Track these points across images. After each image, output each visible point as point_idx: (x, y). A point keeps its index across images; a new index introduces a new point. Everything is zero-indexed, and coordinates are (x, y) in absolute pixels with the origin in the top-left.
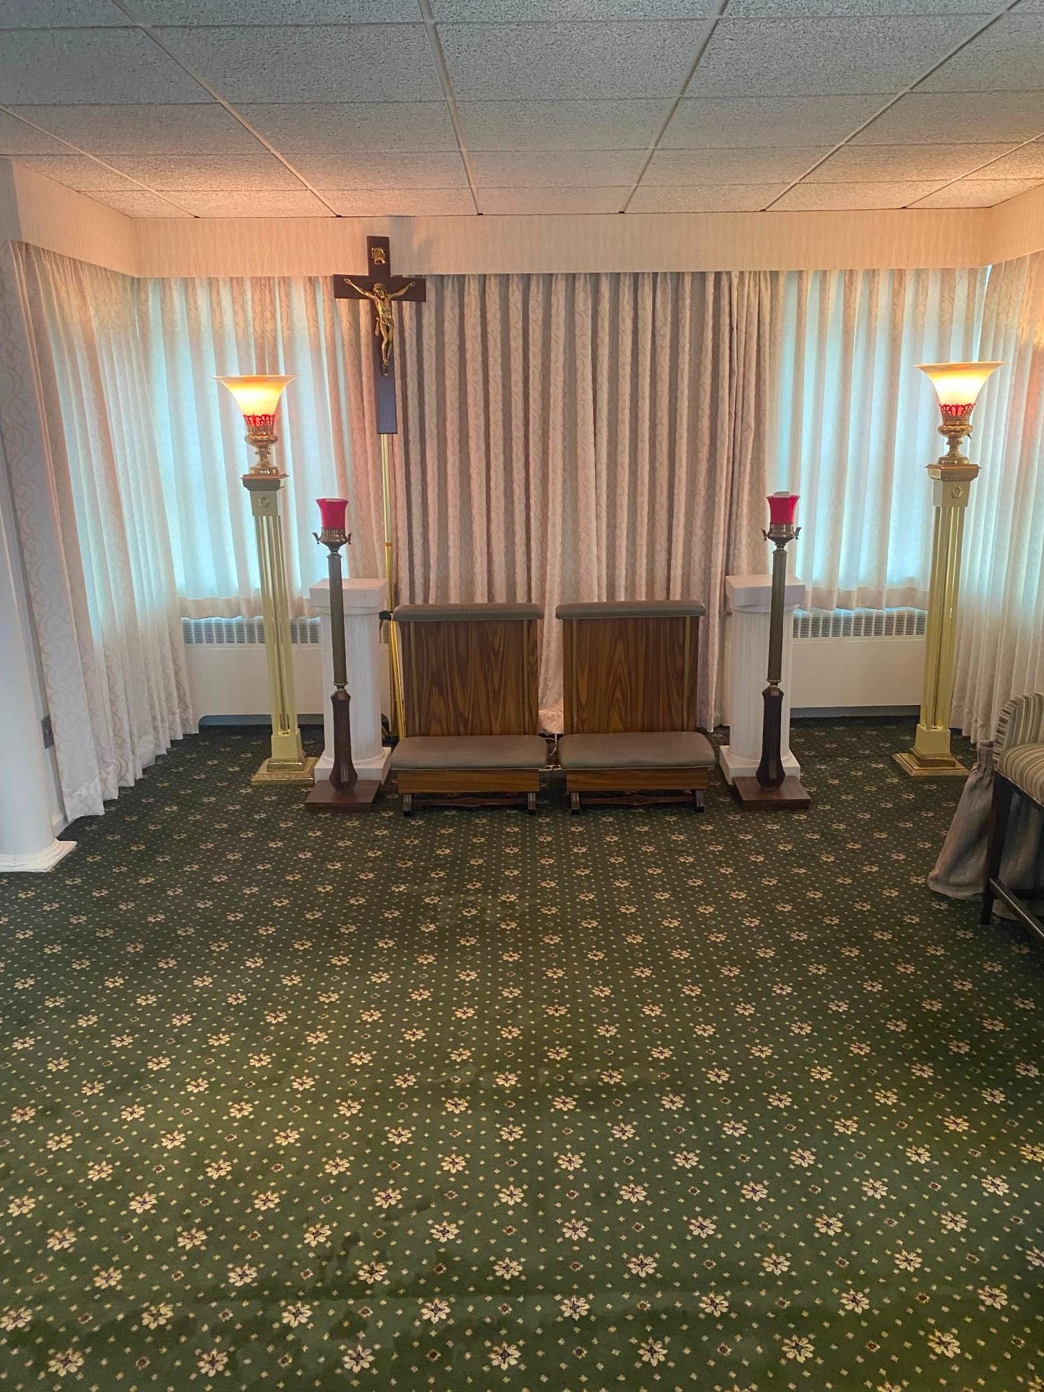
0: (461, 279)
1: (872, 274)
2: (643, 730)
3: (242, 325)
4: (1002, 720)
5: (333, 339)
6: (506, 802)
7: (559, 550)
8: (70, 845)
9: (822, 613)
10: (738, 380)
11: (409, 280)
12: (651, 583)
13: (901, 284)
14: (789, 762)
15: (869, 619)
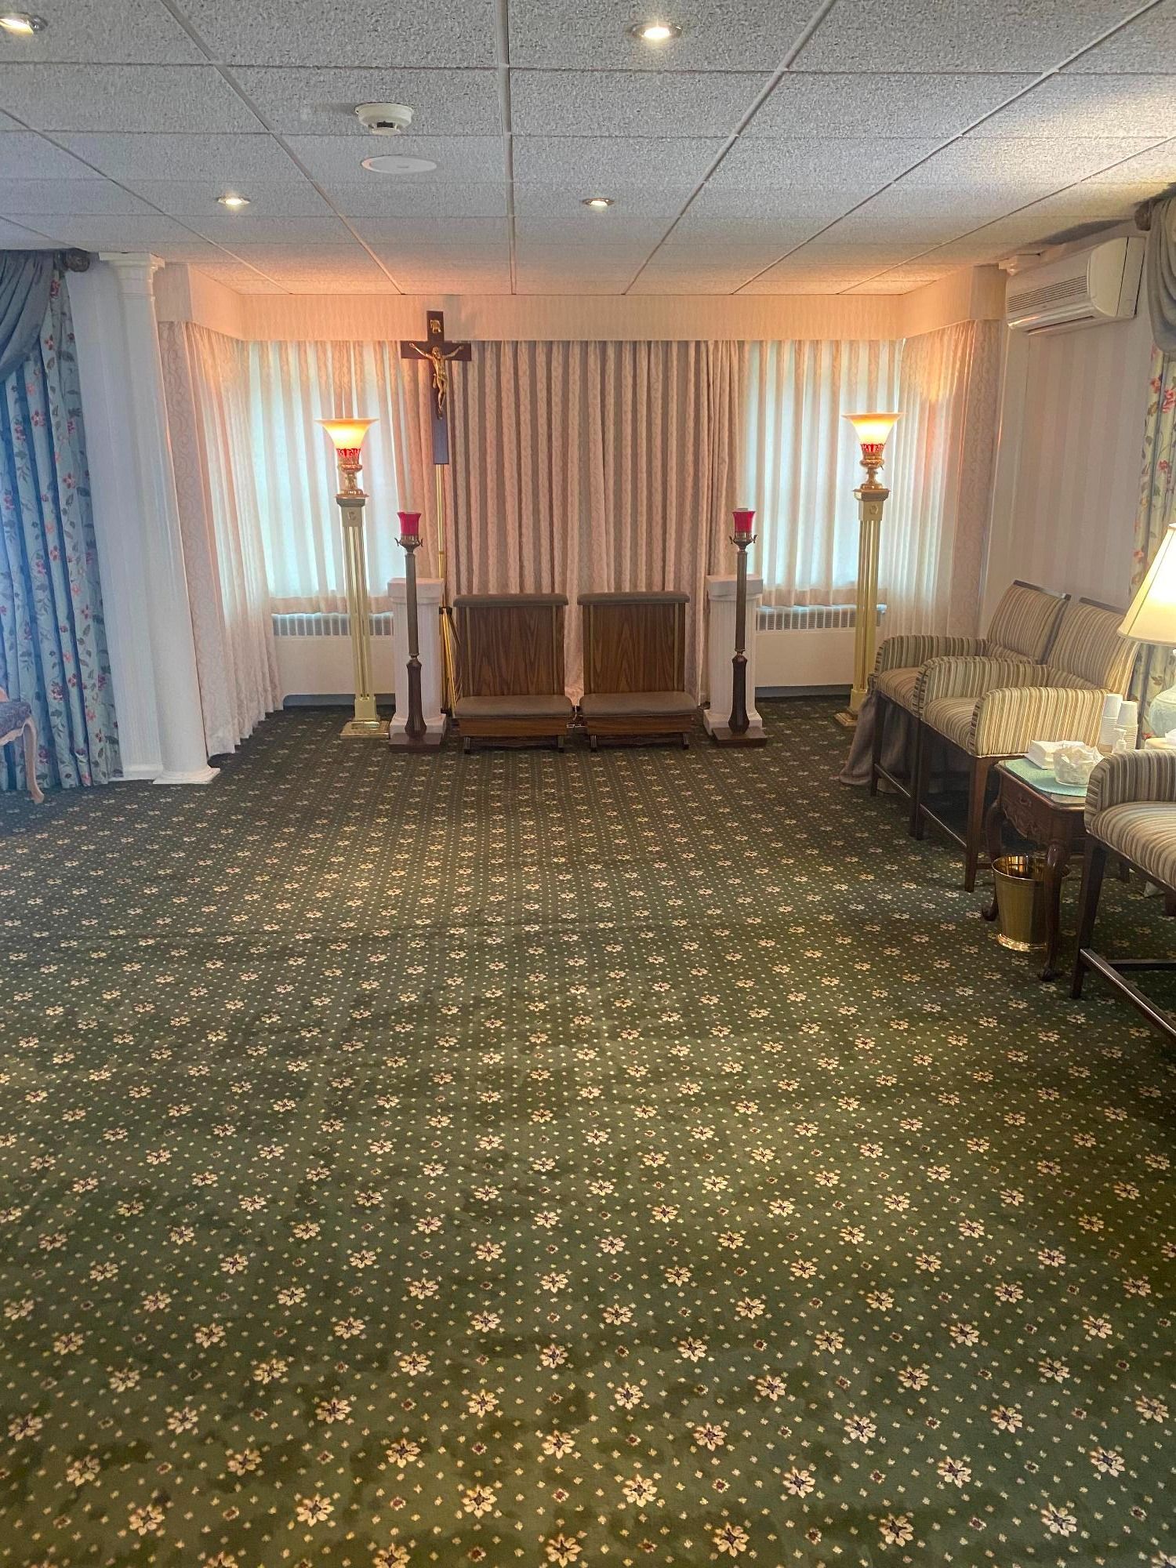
0: (498, 344)
1: (816, 344)
2: (644, 691)
3: (324, 378)
4: (879, 654)
5: (397, 388)
6: (541, 743)
7: (577, 559)
8: (217, 770)
9: (785, 610)
10: (715, 425)
11: (458, 345)
12: (649, 578)
13: (837, 350)
14: (754, 716)
15: (820, 615)
